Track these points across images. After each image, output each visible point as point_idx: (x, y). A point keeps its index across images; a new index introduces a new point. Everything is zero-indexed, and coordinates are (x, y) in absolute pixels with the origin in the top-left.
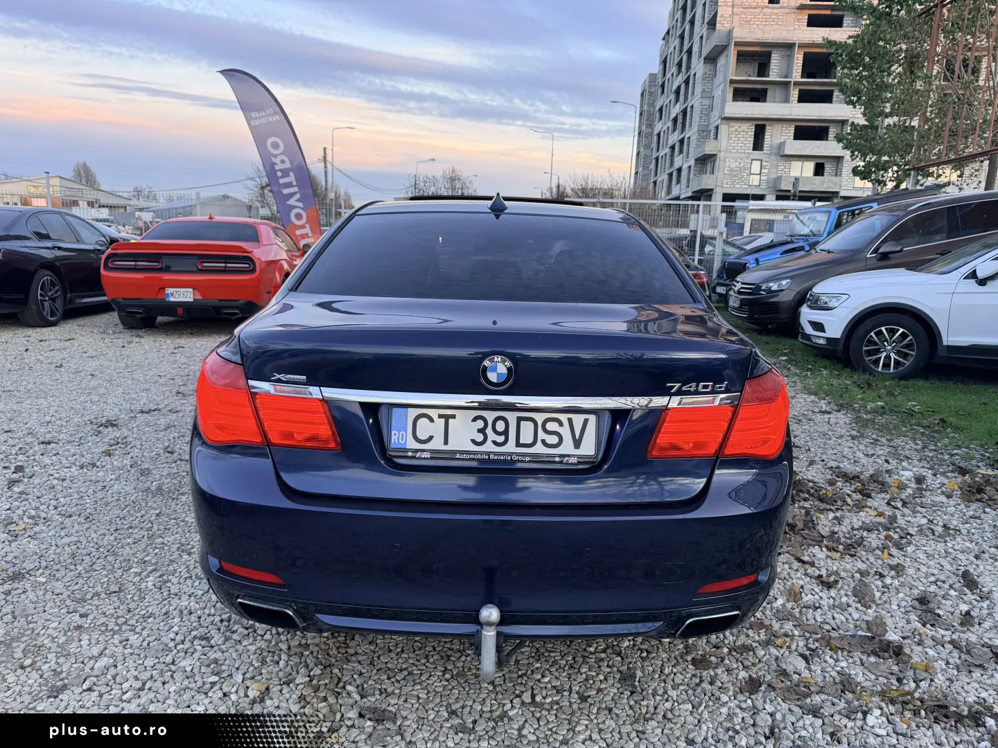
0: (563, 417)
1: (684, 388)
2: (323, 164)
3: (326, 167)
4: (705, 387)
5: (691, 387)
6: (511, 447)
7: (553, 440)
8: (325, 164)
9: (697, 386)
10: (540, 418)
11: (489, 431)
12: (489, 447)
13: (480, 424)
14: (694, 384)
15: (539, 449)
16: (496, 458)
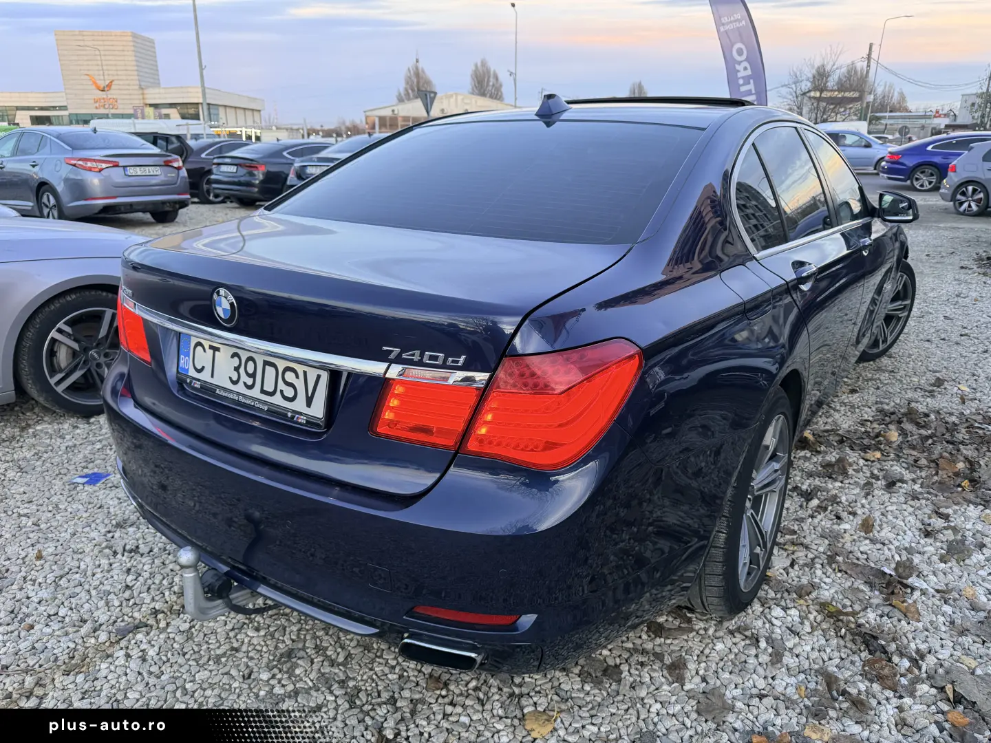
0: (300, 369)
1: (404, 356)
2: (865, 63)
3: (868, 66)
4: (431, 358)
5: (413, 355)
6: (256, 392)
7: (289, 392)
8: (869, 62)
9: (422, 355)
10: (281, 365)
11: (242, 370)
12: (240, 388)
13: (236, 361)
14: (417, 352)
15: (277, 400)
16: (243, 400)
